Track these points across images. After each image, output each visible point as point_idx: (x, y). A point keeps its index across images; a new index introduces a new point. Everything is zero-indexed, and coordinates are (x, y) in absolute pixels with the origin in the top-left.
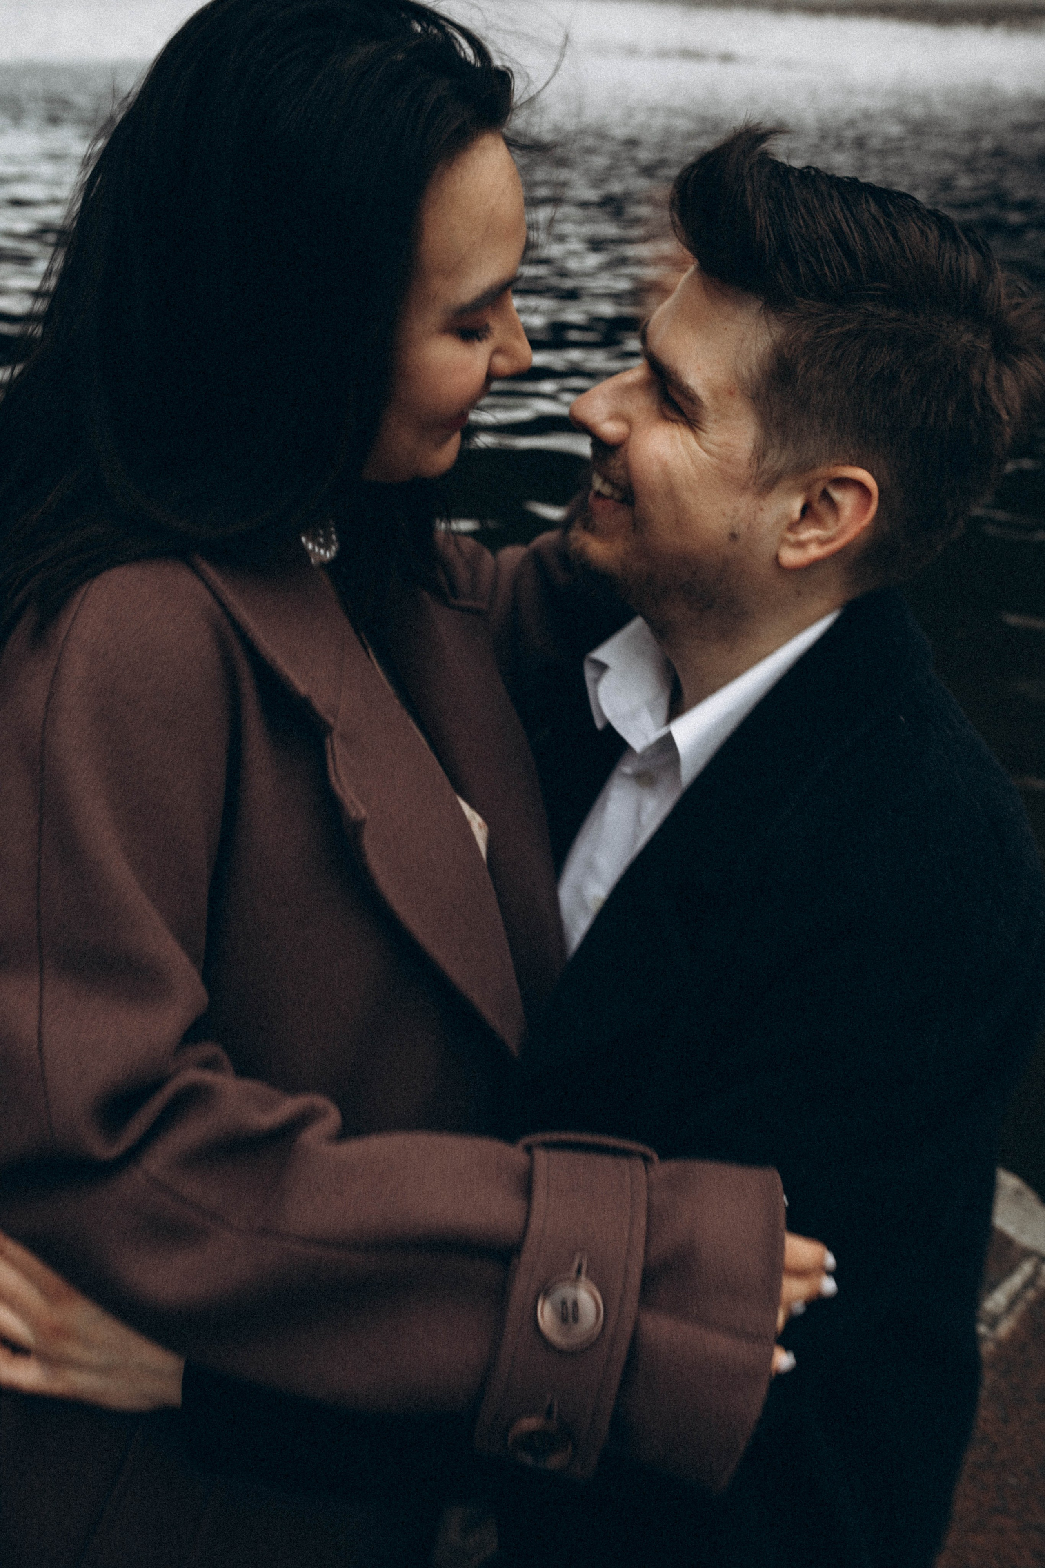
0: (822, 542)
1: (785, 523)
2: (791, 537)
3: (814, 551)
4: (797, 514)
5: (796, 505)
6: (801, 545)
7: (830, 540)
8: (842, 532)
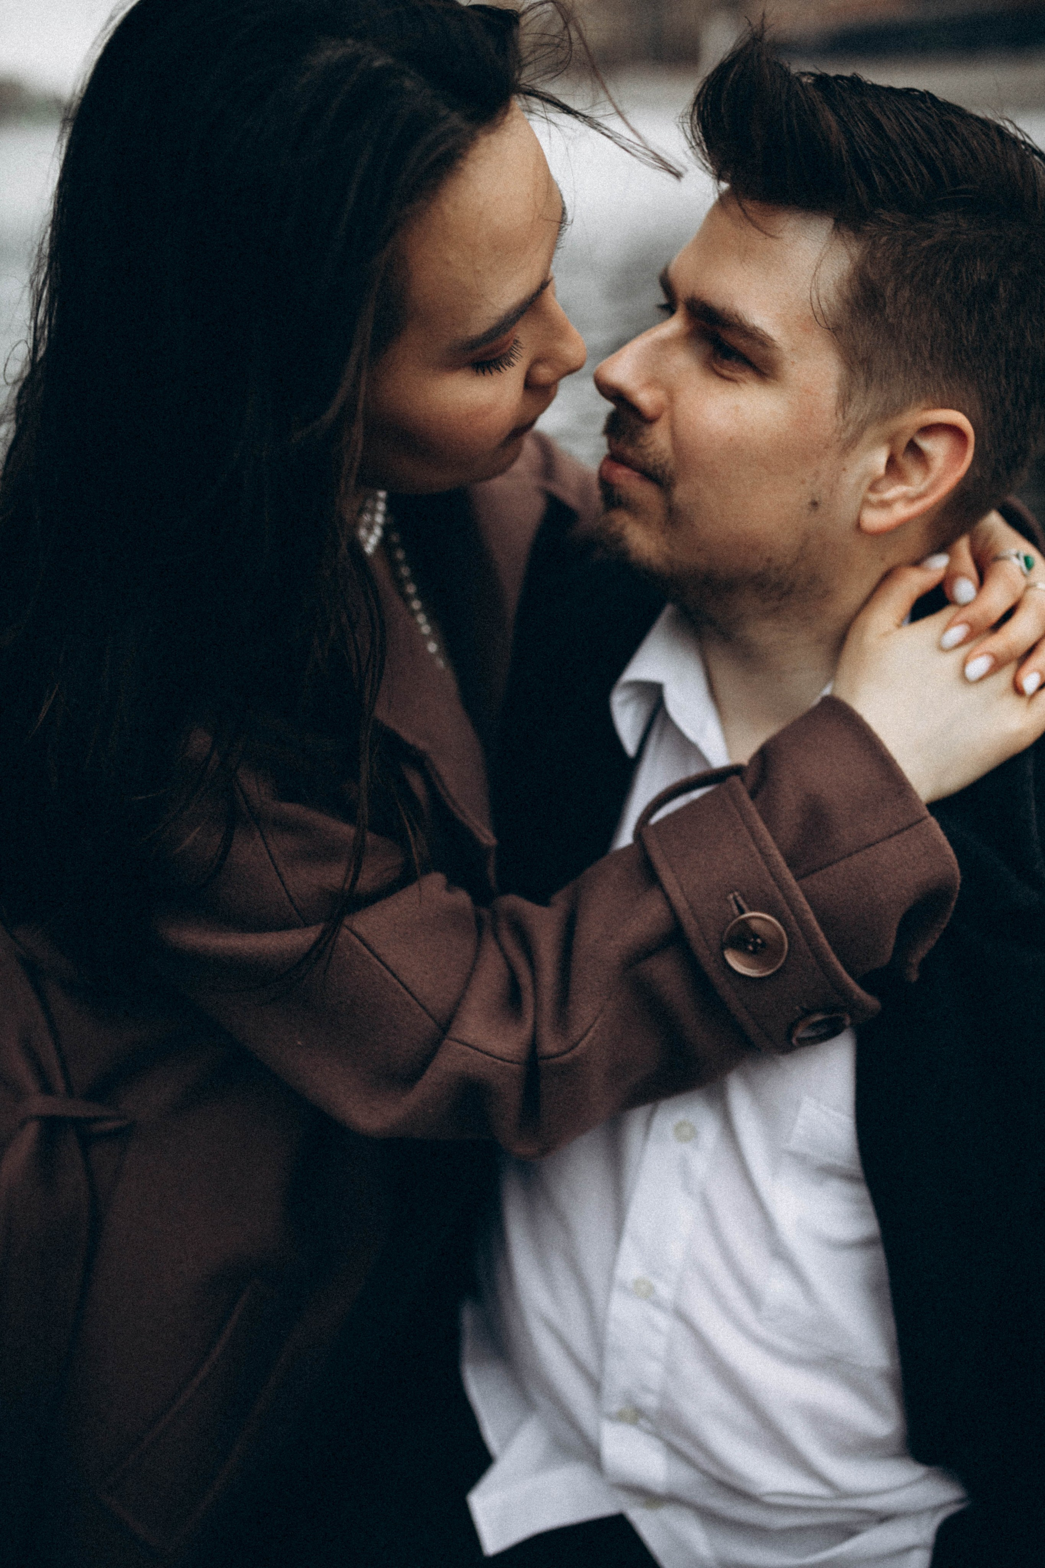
0: (910, 500)
1: (867, 483)
2: (874, 497)
3: (902, 511)
4: (881, 469)
5: (880, 458)
6: (885, 505)
7: (921, 496)
8: (933, 486)
